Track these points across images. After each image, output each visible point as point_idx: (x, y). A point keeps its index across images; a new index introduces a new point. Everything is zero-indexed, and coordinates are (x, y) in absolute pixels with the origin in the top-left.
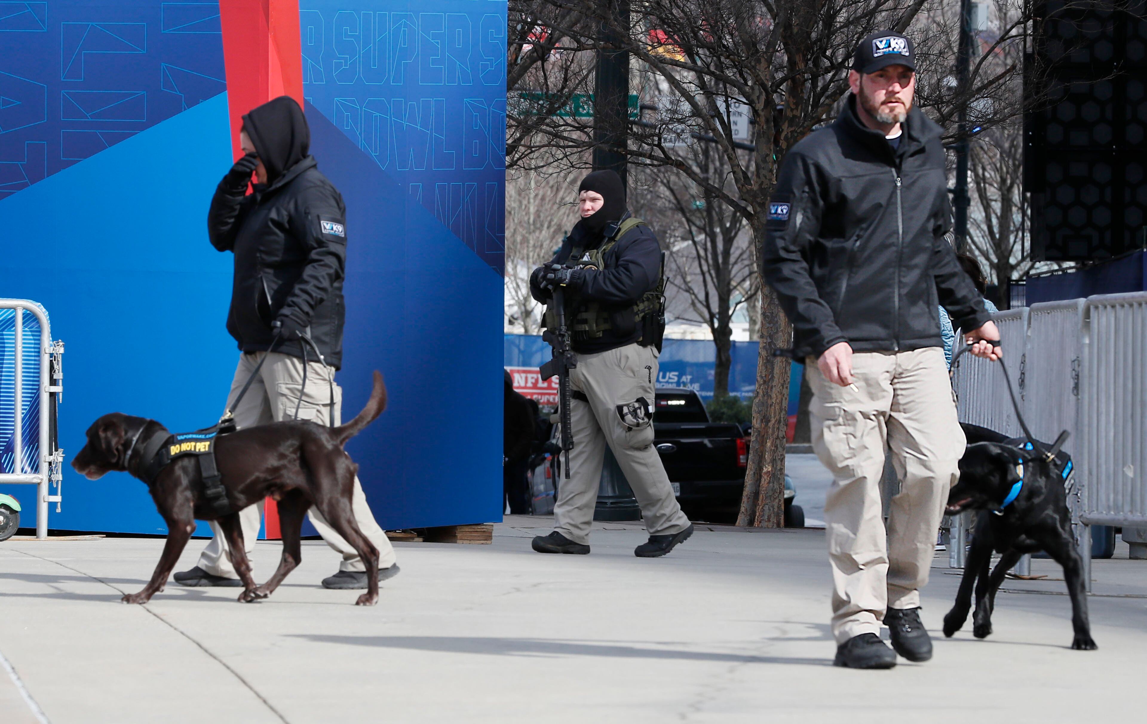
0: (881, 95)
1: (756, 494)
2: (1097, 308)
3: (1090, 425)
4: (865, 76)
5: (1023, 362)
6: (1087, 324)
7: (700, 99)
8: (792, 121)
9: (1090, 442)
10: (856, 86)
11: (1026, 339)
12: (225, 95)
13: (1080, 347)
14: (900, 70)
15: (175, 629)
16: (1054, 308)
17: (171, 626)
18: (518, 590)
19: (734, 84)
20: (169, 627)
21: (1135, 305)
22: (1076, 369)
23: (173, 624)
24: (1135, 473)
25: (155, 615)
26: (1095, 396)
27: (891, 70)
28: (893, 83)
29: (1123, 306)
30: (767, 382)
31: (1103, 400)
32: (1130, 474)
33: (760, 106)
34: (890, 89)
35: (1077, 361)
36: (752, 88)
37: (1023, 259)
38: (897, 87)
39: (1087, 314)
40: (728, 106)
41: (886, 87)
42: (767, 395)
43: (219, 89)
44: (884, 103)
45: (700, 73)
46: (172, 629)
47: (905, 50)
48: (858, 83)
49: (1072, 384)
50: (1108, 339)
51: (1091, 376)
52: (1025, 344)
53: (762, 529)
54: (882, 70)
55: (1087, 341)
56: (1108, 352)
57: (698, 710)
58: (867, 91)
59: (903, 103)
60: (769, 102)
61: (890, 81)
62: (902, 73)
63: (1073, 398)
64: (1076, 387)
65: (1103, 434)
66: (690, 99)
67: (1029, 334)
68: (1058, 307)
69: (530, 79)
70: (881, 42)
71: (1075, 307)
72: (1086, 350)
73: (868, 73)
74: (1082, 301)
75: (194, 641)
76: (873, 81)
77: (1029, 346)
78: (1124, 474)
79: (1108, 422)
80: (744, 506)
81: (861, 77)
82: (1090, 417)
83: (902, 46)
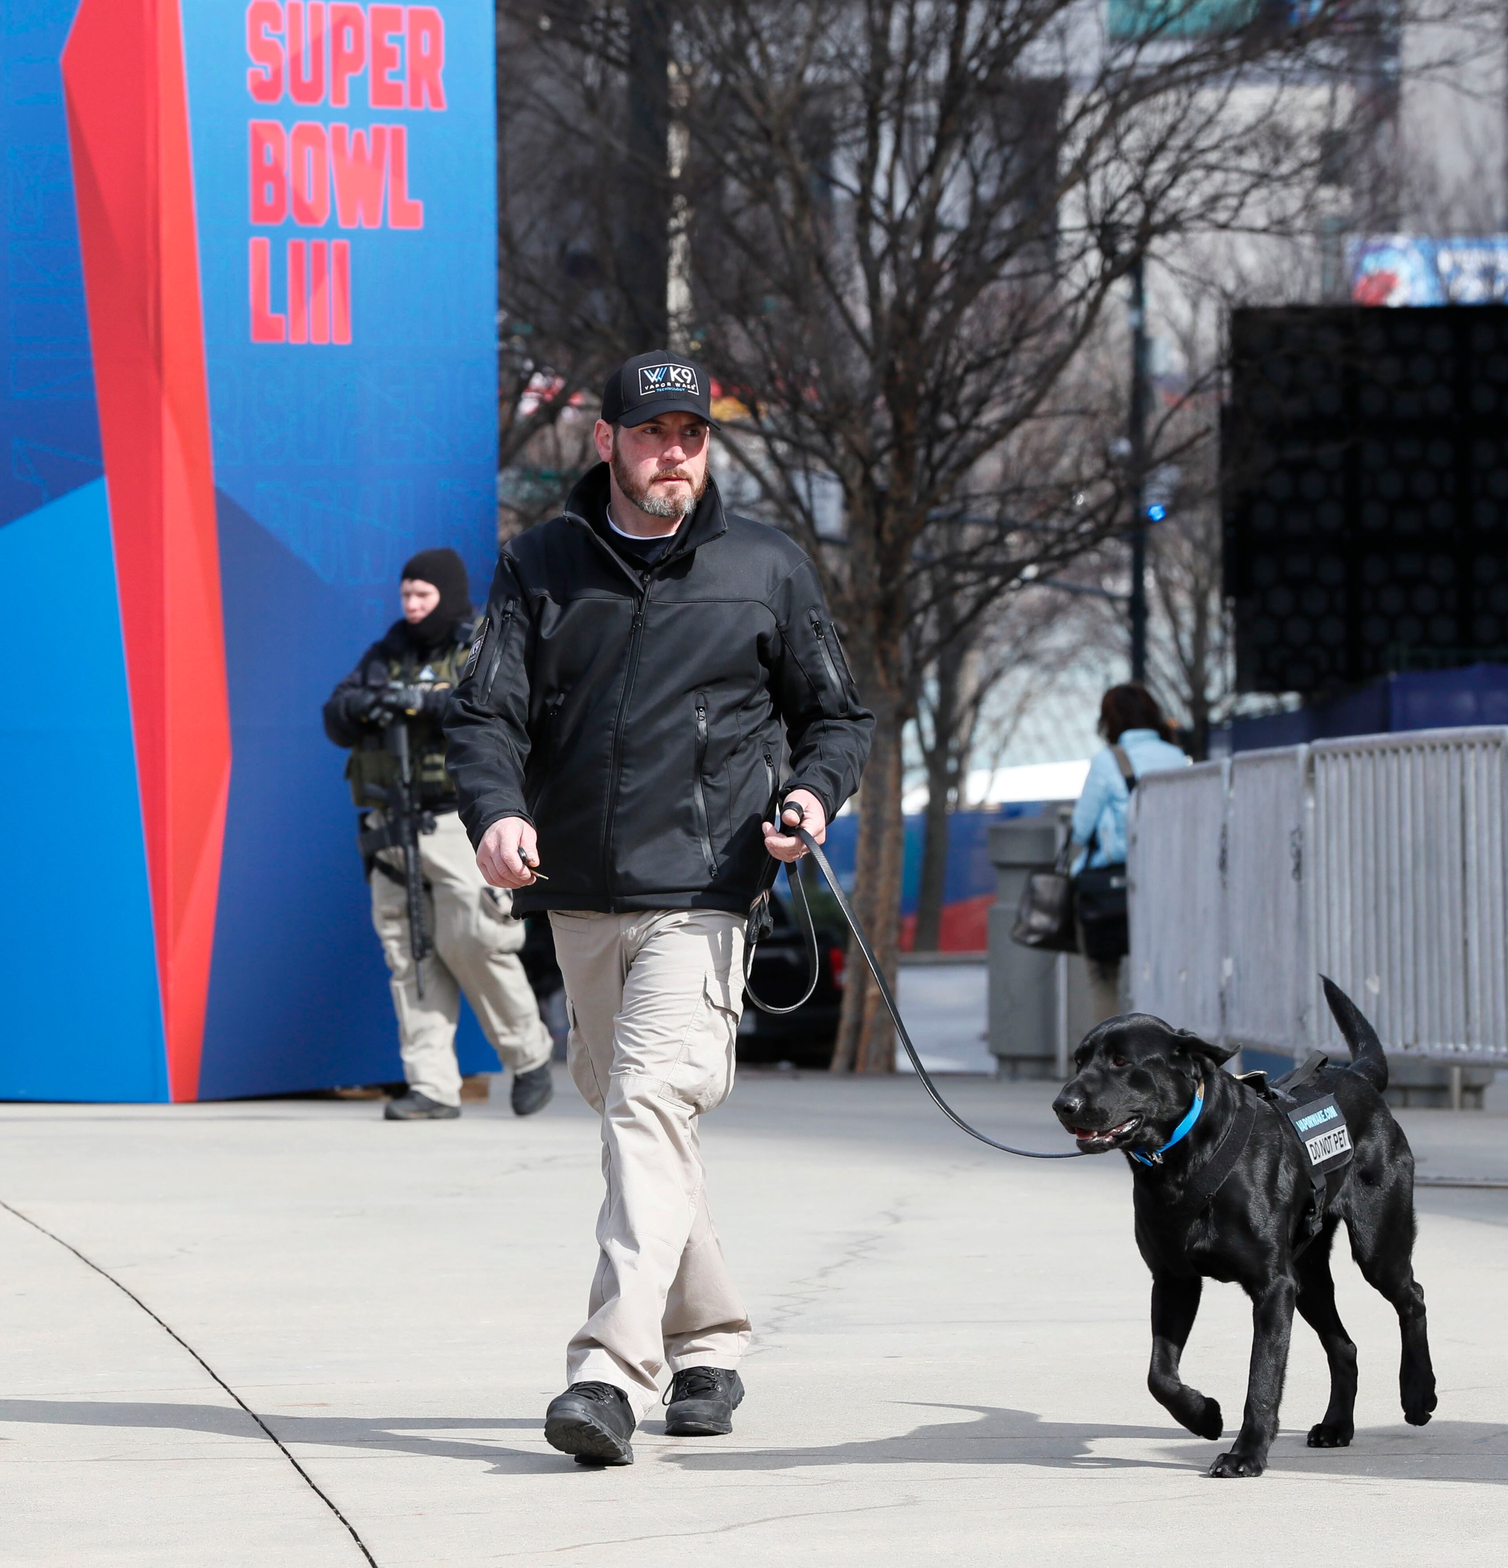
0: (651, 467)
1: (858, 1027)
2: (1323, 757)
3: (1317, 922)
4: (623, 430)
5: (1224, 835)
6: (1310, 779)
7: (771, 474)
8: (900, 504)
9: (1318, 945)
10: (608, 448)
11: (1227, 805)
12: (104, 482)
13: (1301, 812)
14: (684, 421)
15: (44, 1231)
16: (1264, 759)
17: (37, 1227)
18: (524, 1167)
19: (817, 453)
20: (35, 1229)
21: (1377, 753)
22: (1297, 842)
23: (39, 1225)
24: (1381, 986)
25: (14, 1212)
26: (1323, 881)
27: (668, 421)
28: (670, 446)
29: (1359, 754)
30: (871, 869)
31: (1335, 885)
32: (1374, 988)
33: (855, 483)
34: (667, 454)
35: (1299, 832)
36: (844, 459)
37: (1225, 691)
38: (678, 452)
39: (1311, 766)
40: (809, 486)
41: (659, 453)
42: (871, 887)
43: (95, 473)
44: (655, 480)
45: (768, 438)
46: (39, 1232)
47: (693, 387)
48: (610, 442)
49: (1291, 864)
50: (1340, 802)
51: (1317, 853)
52: (1226, 810)
53: (868, 1075)
54: (652, 420)
55: (1310, 804)
56: (1339, 819)
57: (777, 1330)
58: (626, 457)
59: (689, 480)
60: (867, 479)
61: (665, 438)
62: (687, 427)
63: (1293, 884)
64: (1298, 869)
65: (1335, 933)
66: (757, 474)
67: (1232, 794)
68: (1271, 758)
69: (532, 452)
70: (653, 370)
71: (1293, 757)
72: (1310, 818)
73: (628, 426)
74: (1303, 749)
75: (70, 1248)
76: (636, 439)
77: (1231, 813)
78: (1366, 990)
79: (1341, 918)
80: (843, 1043)
81: (616, 433)
82: (1317, 911)
83: (689, 379)
